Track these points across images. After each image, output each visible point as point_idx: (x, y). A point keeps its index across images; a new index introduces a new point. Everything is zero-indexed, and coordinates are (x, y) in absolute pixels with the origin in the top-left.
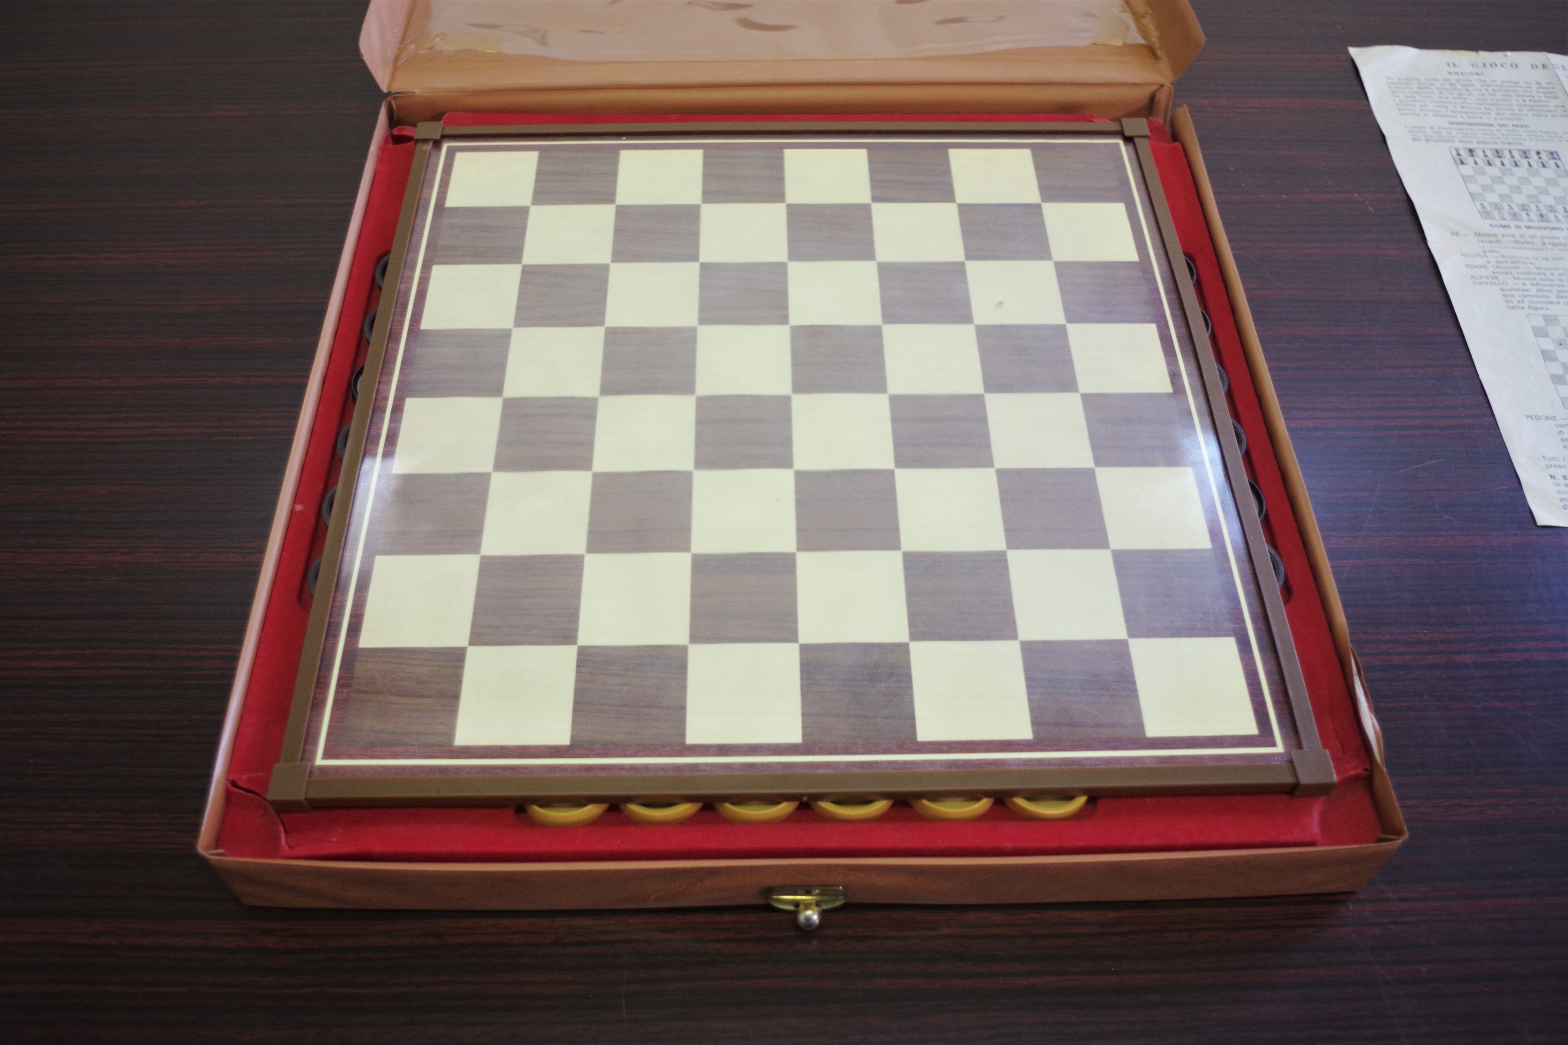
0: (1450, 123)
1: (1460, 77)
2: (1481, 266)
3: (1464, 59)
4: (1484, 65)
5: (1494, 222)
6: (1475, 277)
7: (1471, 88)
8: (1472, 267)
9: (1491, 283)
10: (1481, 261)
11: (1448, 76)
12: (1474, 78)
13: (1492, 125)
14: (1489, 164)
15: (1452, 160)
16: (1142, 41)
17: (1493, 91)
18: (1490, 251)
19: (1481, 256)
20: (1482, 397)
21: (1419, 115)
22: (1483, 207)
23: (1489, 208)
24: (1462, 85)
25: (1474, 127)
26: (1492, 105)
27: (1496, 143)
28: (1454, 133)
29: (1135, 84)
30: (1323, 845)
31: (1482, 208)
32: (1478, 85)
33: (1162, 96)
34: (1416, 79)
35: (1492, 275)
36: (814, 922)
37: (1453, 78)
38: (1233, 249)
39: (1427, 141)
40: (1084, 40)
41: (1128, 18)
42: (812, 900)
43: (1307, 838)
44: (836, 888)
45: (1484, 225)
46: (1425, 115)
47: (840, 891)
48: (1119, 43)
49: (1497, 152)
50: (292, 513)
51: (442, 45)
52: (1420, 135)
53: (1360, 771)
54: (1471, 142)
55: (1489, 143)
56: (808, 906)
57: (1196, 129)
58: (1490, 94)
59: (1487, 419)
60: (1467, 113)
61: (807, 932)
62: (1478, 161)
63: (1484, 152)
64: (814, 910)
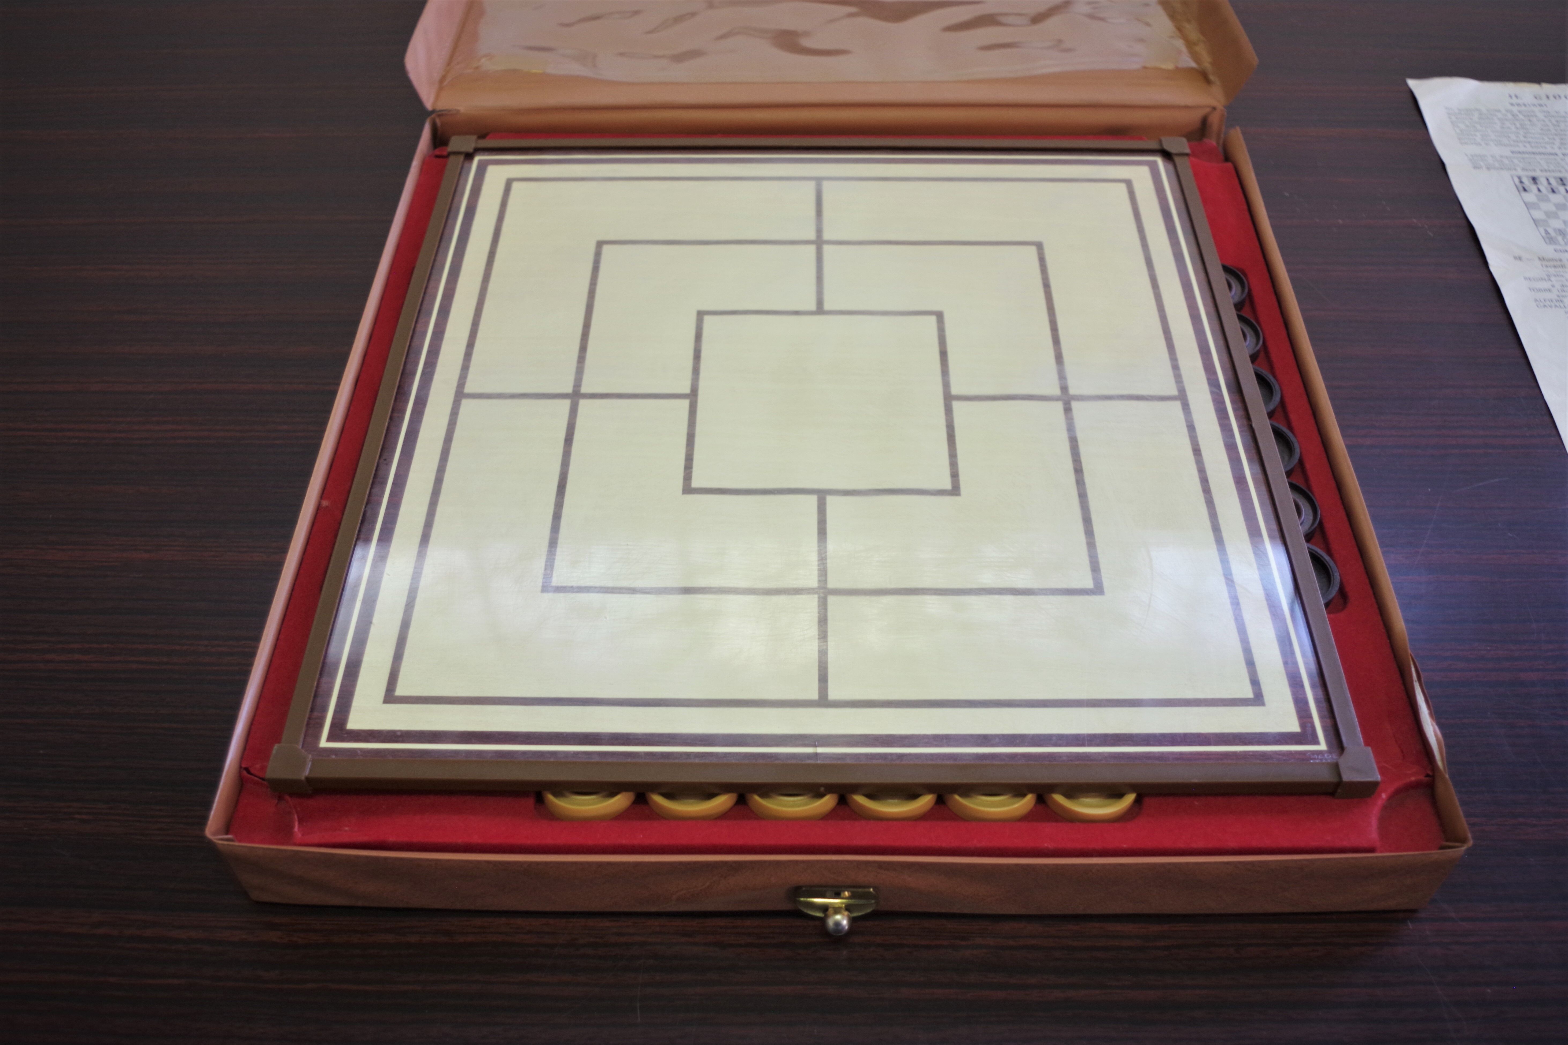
0: (1513, 152)
1: (1523, 108)
2: (1545, 290)
3: (1526, 91)
4: (1548, 97)
5: (1558, 247)
6: (1538, 299)
7: (1534, 119)
8: (1535, 290)
9: (1556, 306)
10: (1546, 285)
11: (1511, 107)
12: (1536, 109)
13: (1556, 154)
14: (1553, 191)
15: (1514, 187)
16: (1193, 65)
17: (1557, 121)
18: (1555, 276)
19: (1545, 280)
20: (1547, 418)
21: (1480, 144)
22: (1547, 232)
23: (1553, 234)
24: (1524, 116)
25: (1538, 157)
26: (1556, 135)
27: (1560, 171)
28: (1516, 161)
29: (1186, 107)
30: (1381, 852)
31: (1546, 234)
32: (1541, 116)
33: (1215, 119)
34: (1477, 110)
35: (1557, 298)
36: (843, 928)
37: (1515, 109)
38: (1289, 271)
39: (1488, 169)
40: (1134, 65)
41: (1180, 44)
42: (842, 903)
43: (1365, 844)
44: (867, 890)
45: (1549, 251)
46: (1487, 144)
47: (870, 892)
48: (1170, 66)
49: (1561, 180)
50: (319, 509)
51: (487, 65)
52: (1482, 163)
53: (1421, 777)
54: (1534, 170)
55: (1553, 171)
56: (837, 910)
57: (1251, 156)
58: (1554, 125)
59: (1553, 439)
60: (1529, 142)
61: (837, 938)
62: (1541, 188)
63: (1548, 180)
64: (843, 915)
